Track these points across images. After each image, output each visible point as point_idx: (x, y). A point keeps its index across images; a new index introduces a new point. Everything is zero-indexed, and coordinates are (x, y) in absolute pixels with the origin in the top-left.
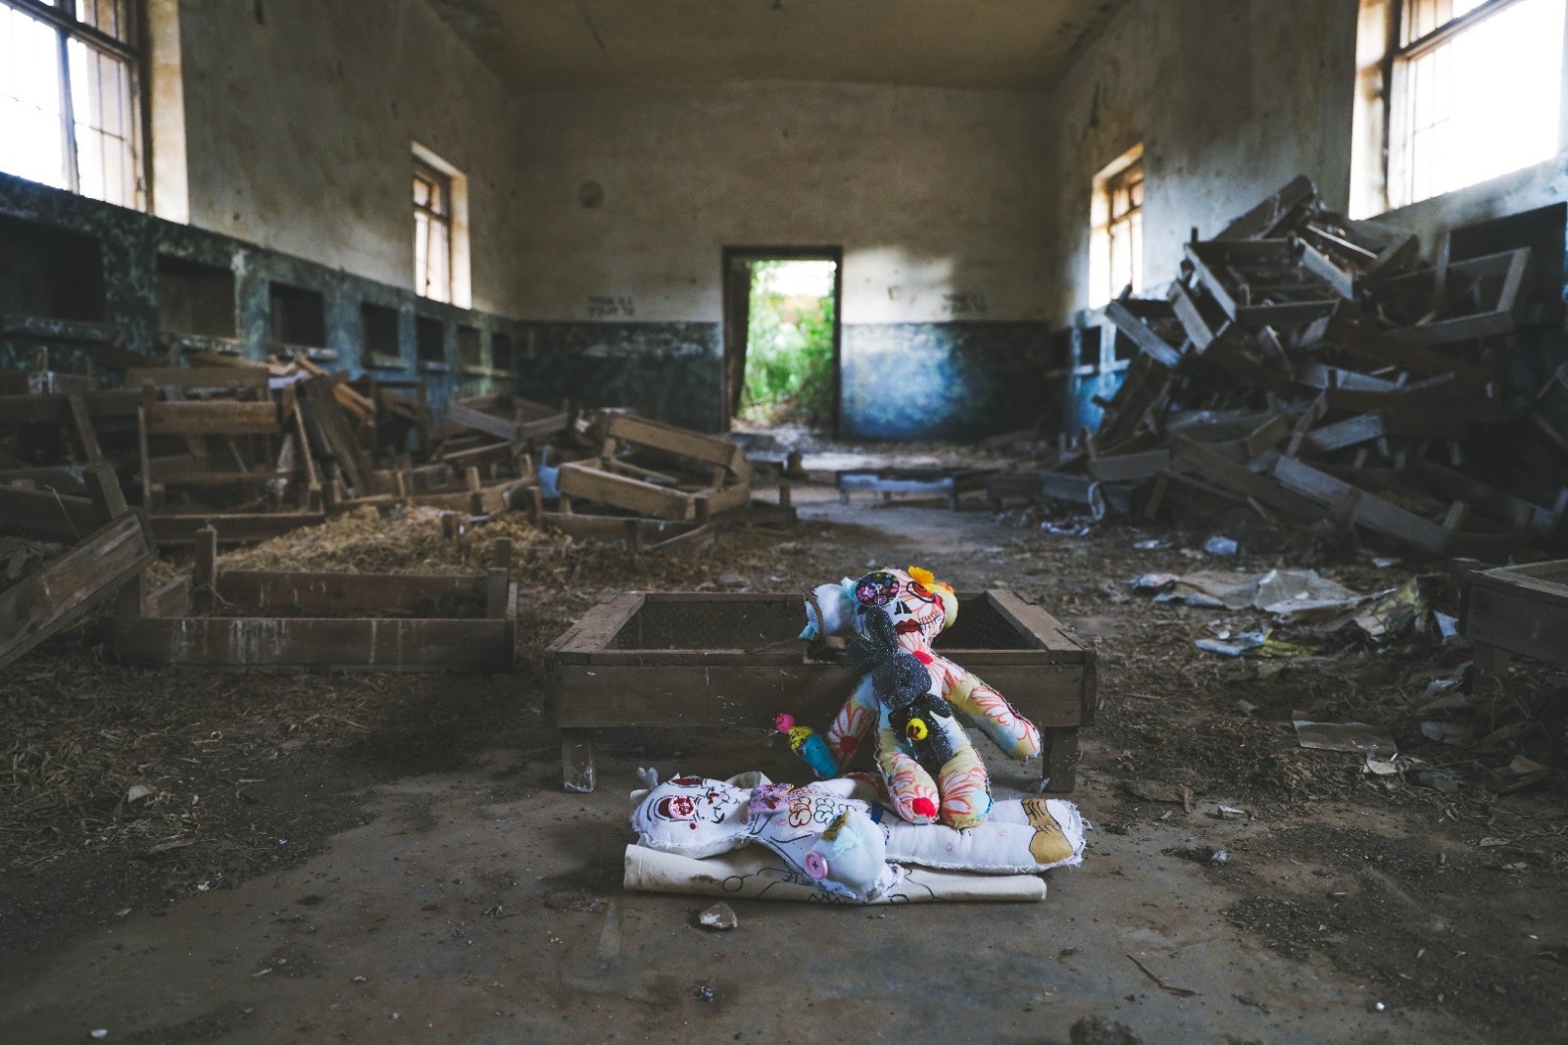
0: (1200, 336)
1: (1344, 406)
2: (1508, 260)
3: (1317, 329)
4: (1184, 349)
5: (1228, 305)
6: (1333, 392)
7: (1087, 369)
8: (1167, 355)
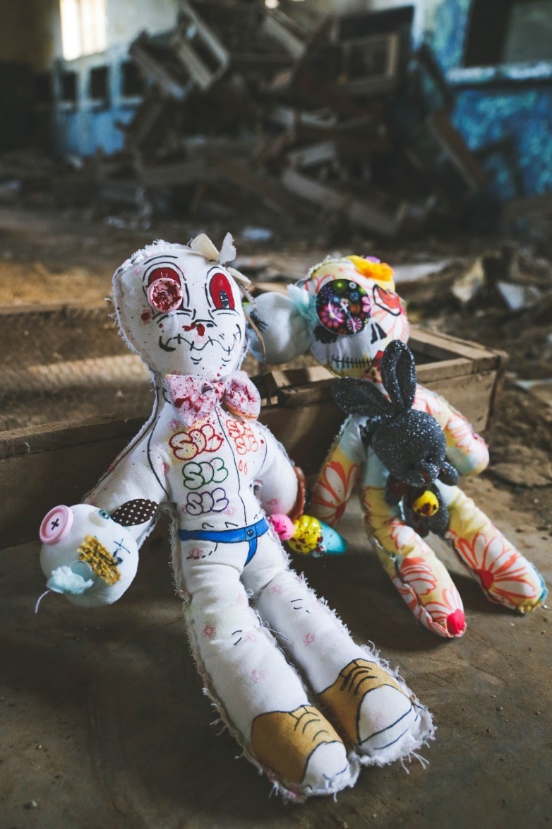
0: (203, 78)
1: (307, 138)
2: (385, 44)
3: (283, 79)
4: (190, 85)
5: (221, 54)
6: (299, 126)
7: (67, 105)
8: (176, 91)
